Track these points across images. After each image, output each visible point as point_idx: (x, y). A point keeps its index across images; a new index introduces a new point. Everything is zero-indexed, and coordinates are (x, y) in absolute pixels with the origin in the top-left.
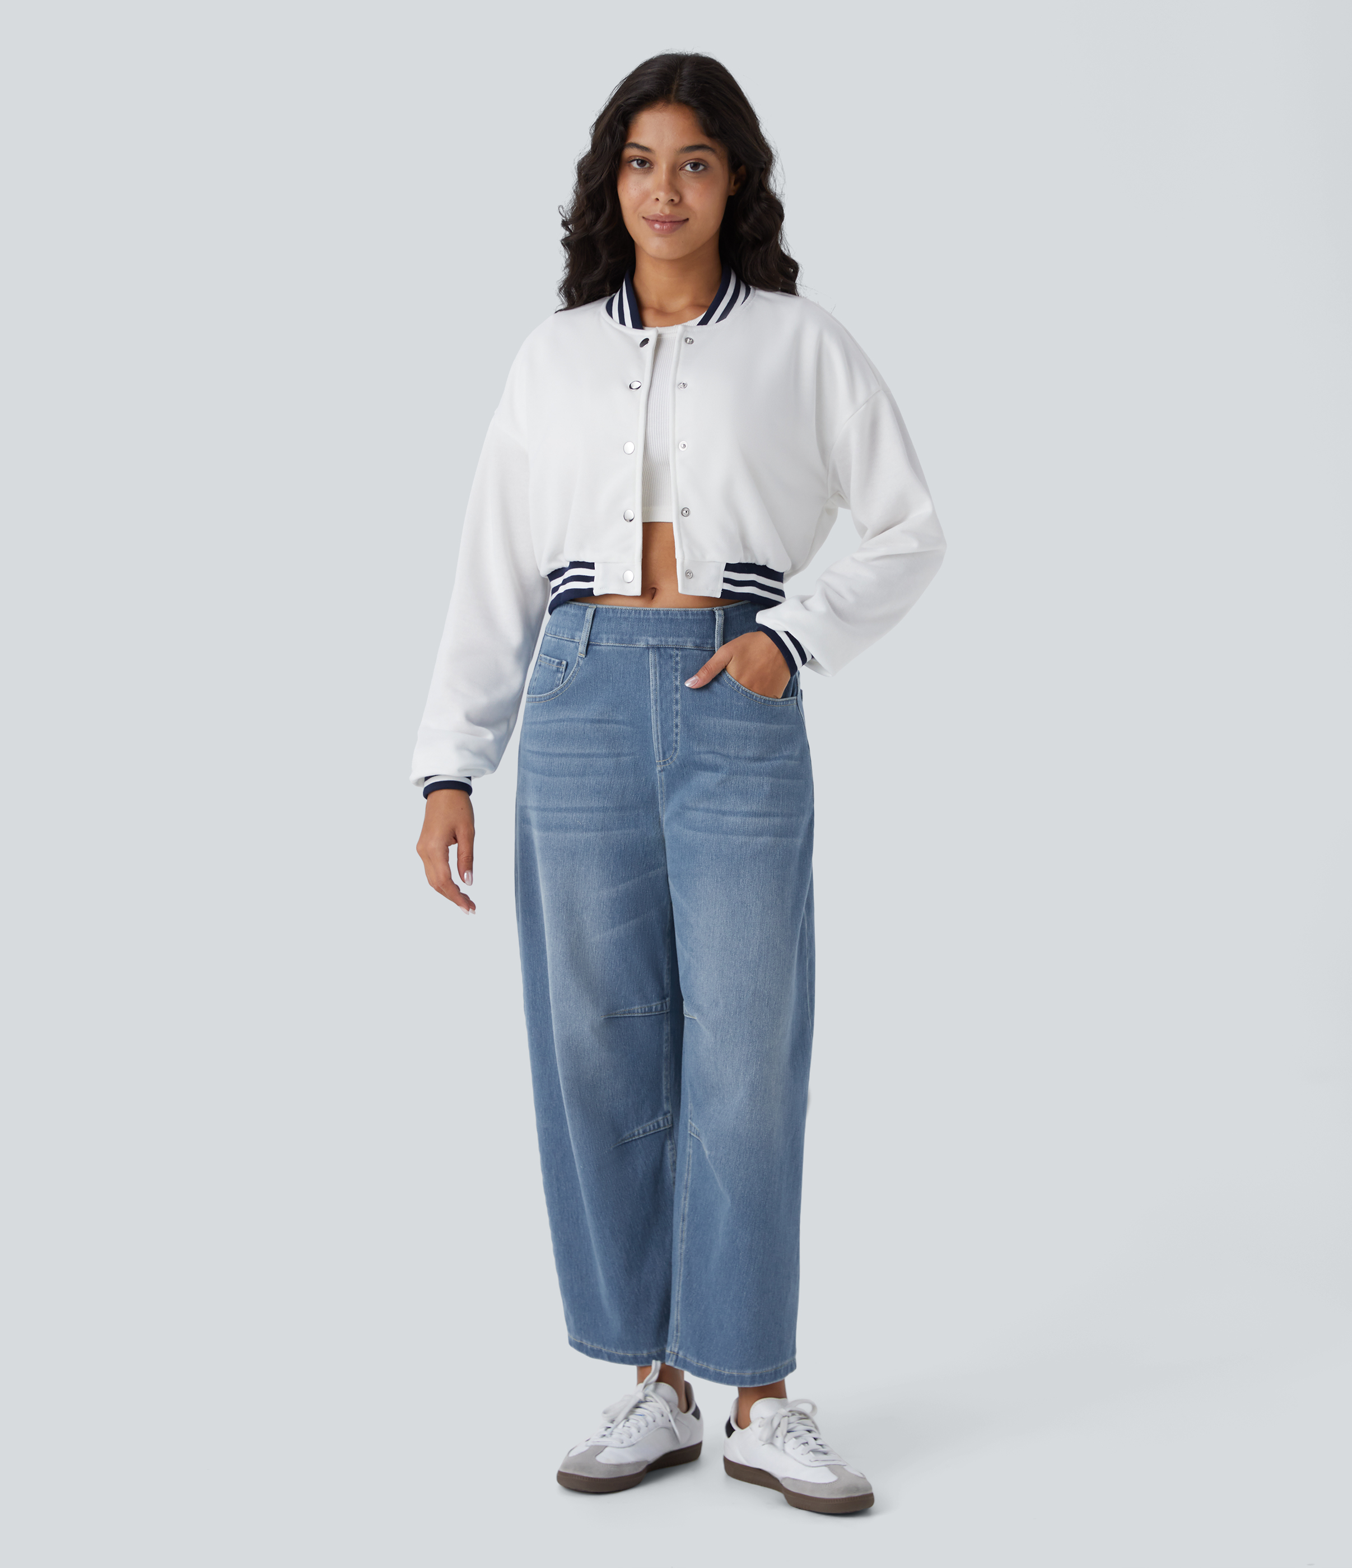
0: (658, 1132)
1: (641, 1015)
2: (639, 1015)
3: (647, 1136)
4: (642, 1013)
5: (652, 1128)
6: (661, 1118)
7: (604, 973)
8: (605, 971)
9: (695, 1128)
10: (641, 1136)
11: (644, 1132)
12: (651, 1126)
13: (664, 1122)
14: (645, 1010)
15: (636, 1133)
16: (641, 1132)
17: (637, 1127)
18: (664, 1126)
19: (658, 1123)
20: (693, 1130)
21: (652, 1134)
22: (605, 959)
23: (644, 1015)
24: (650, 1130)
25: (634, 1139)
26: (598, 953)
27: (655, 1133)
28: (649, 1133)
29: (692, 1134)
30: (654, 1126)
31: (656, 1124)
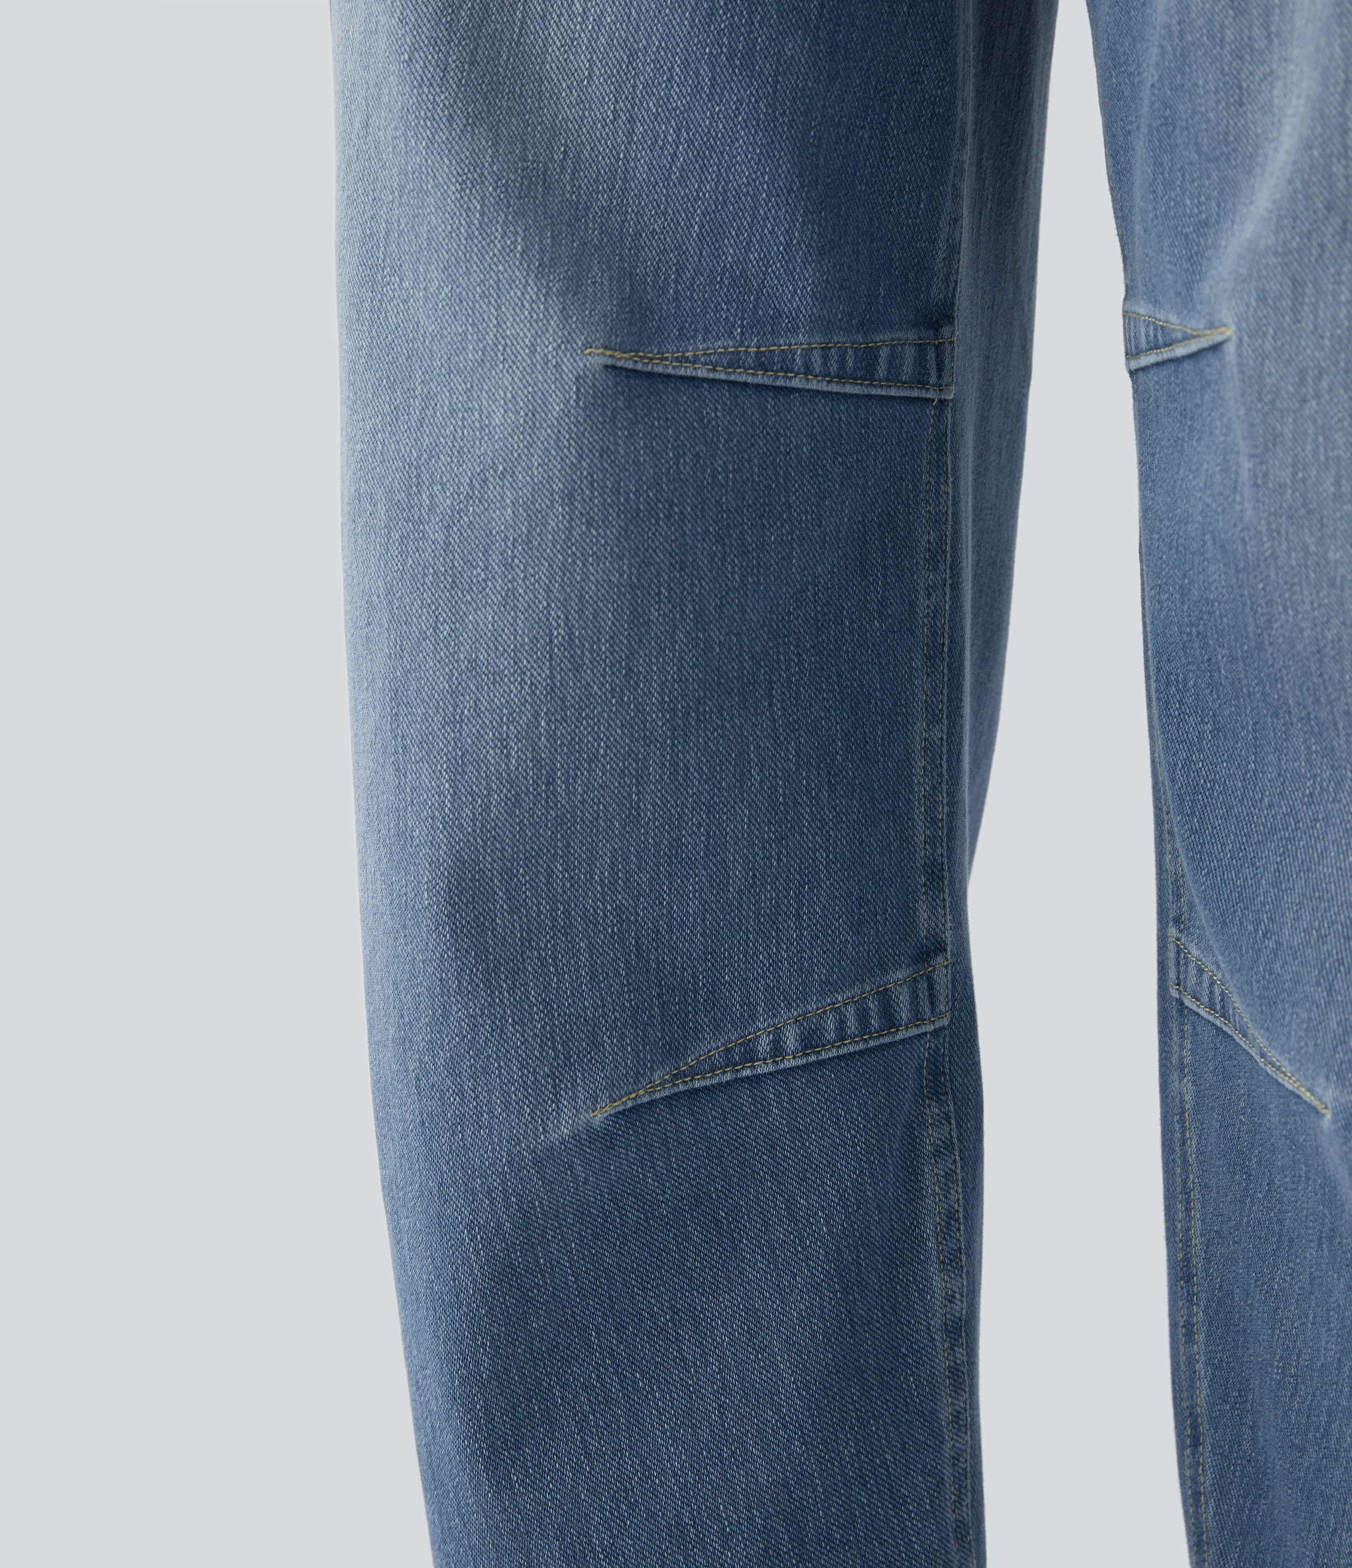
0: (881, 1047)
1: (823, 387)
2: (814, 385)
3: (819, 1063)
4: (826, 374)
5: (852, 1024)
6: (900, 975)
7: (629, 135)
8: (631, 121)
9: (1200, 971)
10: (790, 1063)
11: (809, 1042)
12: (850, 1012)
13: (914, 995)
14: (842, 362)
15: (764, 1044)
16: (791, 1040)
17: (772, 1010)
18: (917, 1018)
19: (885, 998)
20: (1191, 982)
21: (852, 1055)
22: (633, 55)
23: (835, 388)
24: (842, 1035)
25: (747, 1073)
26: (598, 22)
27: (871, 1050)
28: (833, 1053)
29: (1188, 1002)
30: (863, 1017)
31: (873, 1005)
